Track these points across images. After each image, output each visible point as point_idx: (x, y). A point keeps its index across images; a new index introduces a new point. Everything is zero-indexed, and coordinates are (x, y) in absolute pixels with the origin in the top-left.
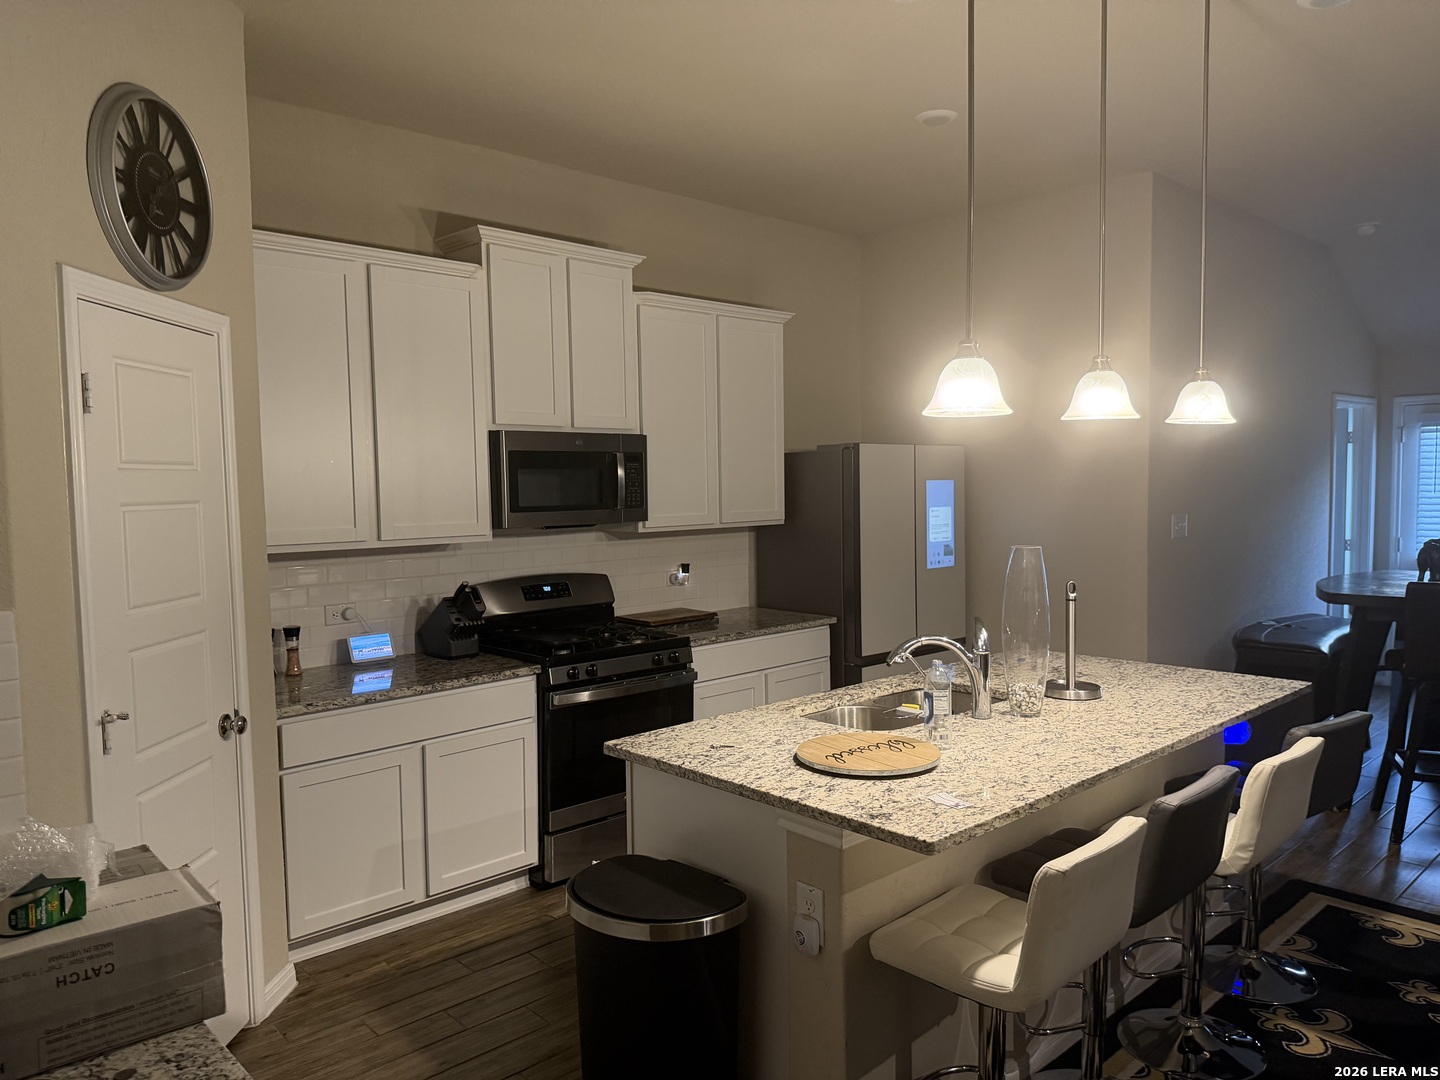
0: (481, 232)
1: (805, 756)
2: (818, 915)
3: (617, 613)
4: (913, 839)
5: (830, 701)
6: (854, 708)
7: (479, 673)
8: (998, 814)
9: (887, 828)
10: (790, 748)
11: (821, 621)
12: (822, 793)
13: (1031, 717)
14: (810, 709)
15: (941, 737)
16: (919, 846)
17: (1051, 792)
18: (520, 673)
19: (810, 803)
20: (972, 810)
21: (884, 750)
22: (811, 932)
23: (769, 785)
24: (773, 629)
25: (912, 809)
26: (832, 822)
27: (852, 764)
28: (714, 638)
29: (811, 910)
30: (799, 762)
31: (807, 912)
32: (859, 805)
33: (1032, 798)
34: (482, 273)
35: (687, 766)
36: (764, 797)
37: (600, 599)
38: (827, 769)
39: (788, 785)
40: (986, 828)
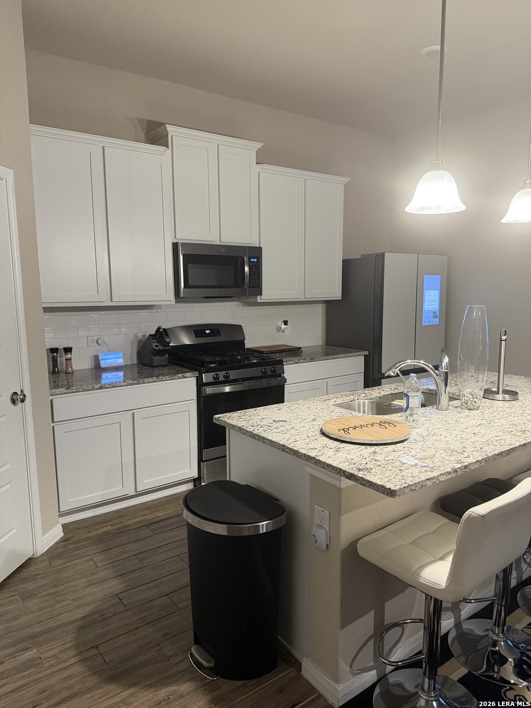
0: (167, 128)
1: (327, 430)
2: (326, 526)
3: (247, 346)
4: (383, 487)
5: (352, 396)
6: (366, 401)
7: (164, 375)
8: (443, 472)
9: (367, 478)
10: (320, 423)
11: (360, 353)
12: (331, 453)
13: (473, 410)
14: (339, 401)
15: (413, 421)
16: (386, 491)
17: (480, 459)
18: (187, 376)
19: (322, 459)
20: (426, 469)
21: (376, 427)
22: (321, 536)
23: (301, 446)
24: (331, 357)
25: (386, 466)
26: (334, 471)
27: (354, 436)
28: (297, 361)
29: (323, 523)
30: (323, 433)
31: (320, 523)
32: (353, 461)
33: (467, 462)
34: (168, 152)
35: (256, 432)
36: (295, 453)
37: (237, 338)
38: (338, 438)
39: (311, 447)
40: (434, 481)
